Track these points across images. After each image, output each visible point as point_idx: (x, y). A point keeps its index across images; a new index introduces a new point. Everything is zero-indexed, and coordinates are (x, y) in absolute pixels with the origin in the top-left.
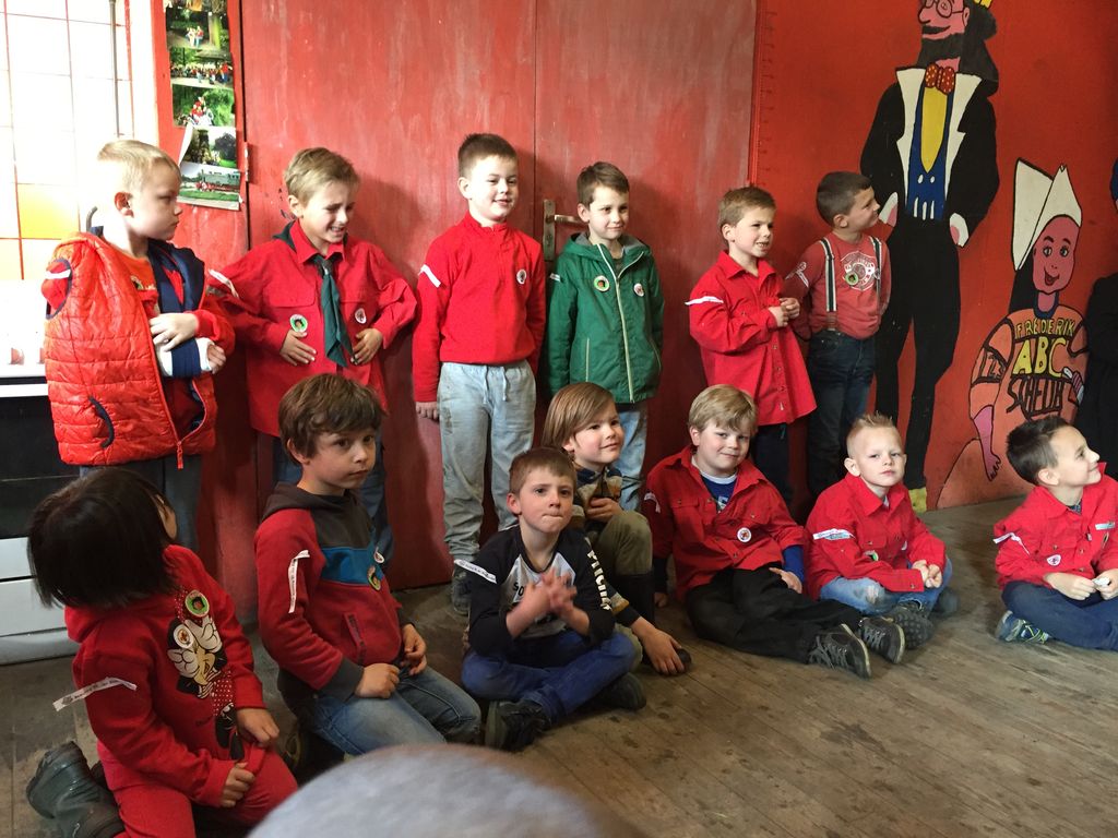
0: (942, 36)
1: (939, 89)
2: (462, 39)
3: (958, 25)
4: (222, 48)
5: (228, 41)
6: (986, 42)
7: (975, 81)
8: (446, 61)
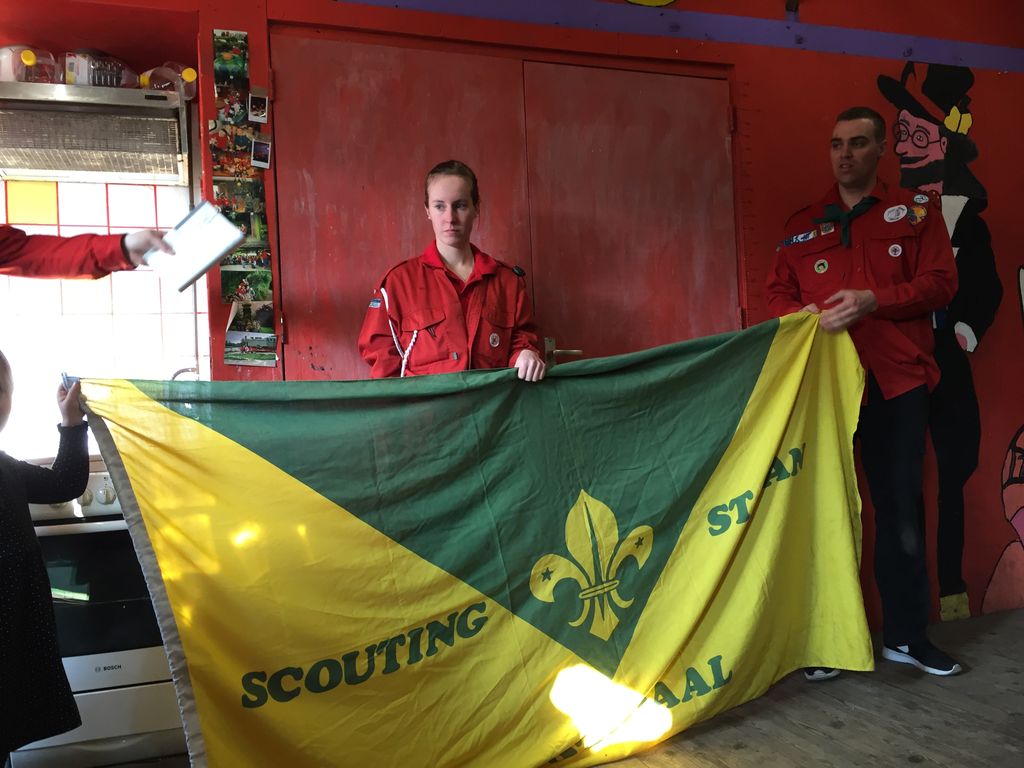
0: (922, 164)
4: (262, 239)
5: (266, 233)
6: (968, 164)
7: (962, 200)
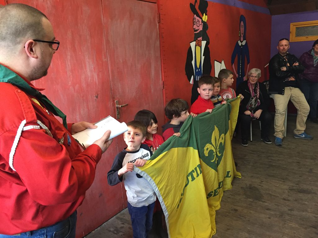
0: (198, 32)
1: (199, 46)
2: (87, 57)
3: (201, 28)
6: (207, 31)
7: (205, 42)
8: (84, 65)
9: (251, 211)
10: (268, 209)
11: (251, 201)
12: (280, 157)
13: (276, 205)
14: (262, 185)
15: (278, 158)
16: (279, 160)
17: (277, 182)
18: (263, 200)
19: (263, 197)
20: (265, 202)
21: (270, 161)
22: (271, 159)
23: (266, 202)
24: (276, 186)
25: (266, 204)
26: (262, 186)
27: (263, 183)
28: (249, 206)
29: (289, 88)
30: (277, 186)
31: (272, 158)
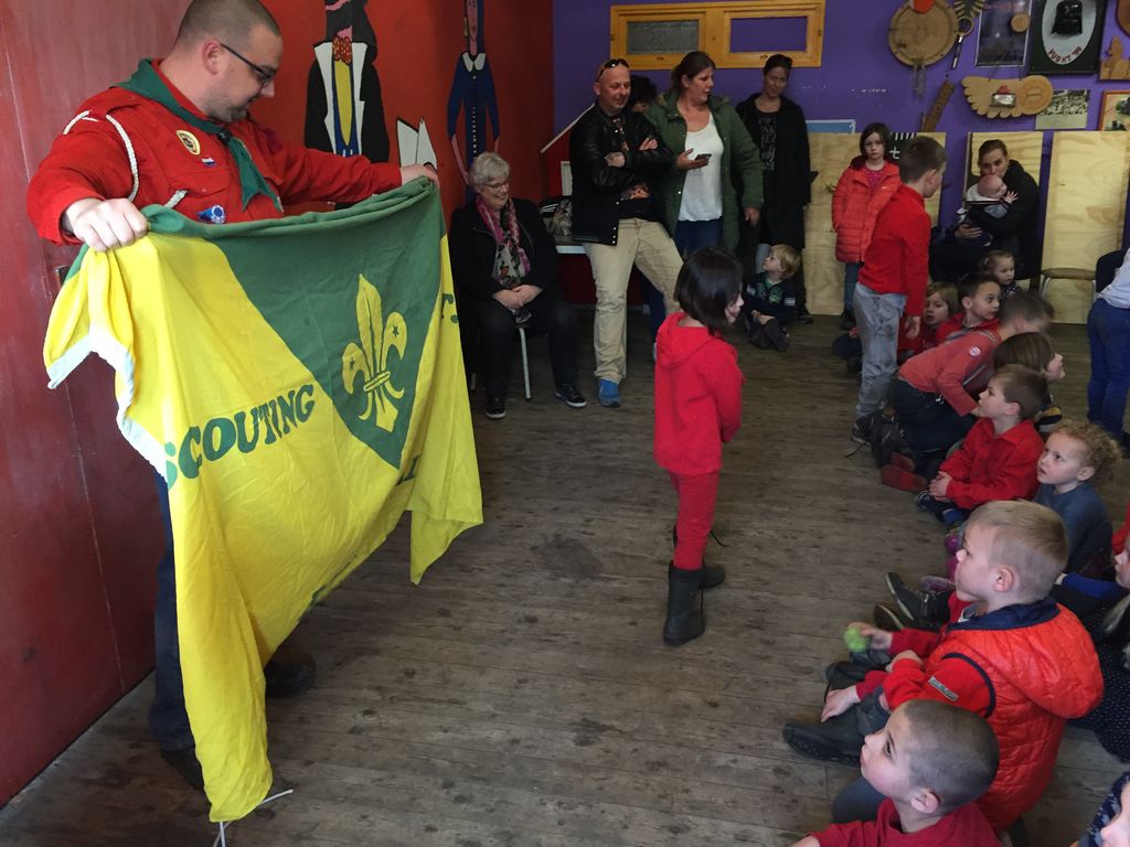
0: (338, 6)
1: (344, 61)
6: (365, 8)
9: (578, 615)
10: (623, 599)
11: (570, 585)
12: (621, 440)
13: (641, 582)
14: (590, 530)
15: (619, 445)
16: (621, 450)
17: (632, 514)
18: (604, 575)
19: (602, 564)
20: (609, 579)
21: (597, 454)
22: (599, 450)
23: (614, 579)
24: (631, 528)
25: (615, 585)
26: (592, 534)
27: (592, 523)
28: (567, 599)
29: (631, 221)
30: (634, 526)
31: (602, 446)
